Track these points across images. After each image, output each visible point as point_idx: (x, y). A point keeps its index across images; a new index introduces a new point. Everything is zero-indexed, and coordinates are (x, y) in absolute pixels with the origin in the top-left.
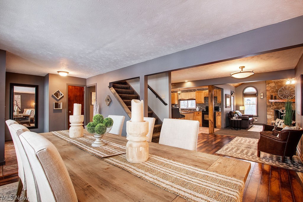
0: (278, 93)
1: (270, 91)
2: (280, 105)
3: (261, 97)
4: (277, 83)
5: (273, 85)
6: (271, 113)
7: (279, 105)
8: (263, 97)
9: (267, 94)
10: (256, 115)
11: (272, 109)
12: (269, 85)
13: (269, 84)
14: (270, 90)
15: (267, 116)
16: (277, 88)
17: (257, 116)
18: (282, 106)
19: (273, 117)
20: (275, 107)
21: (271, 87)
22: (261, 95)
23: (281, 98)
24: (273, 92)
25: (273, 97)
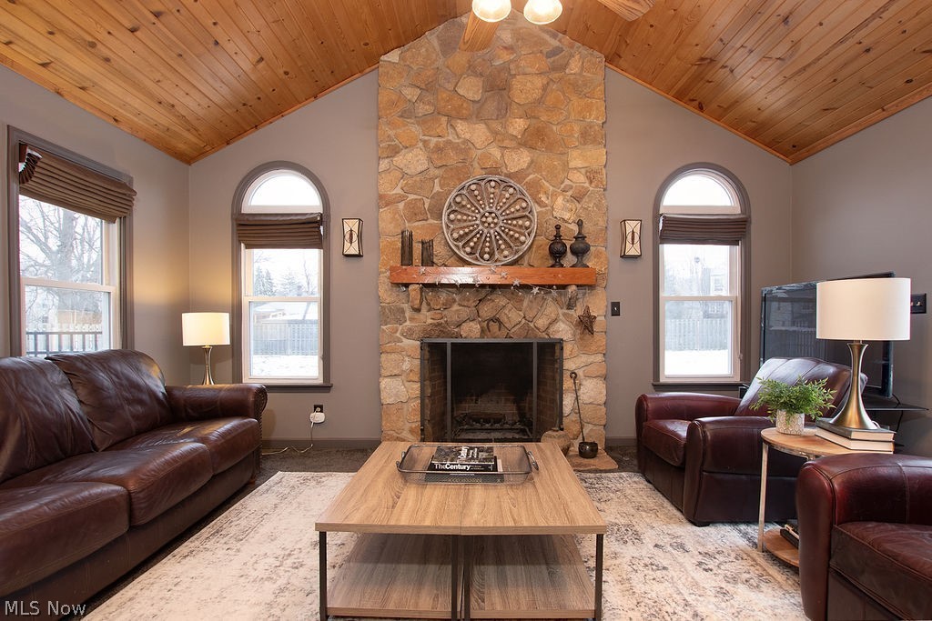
0: (444, 218)
1: (401, 205)
2: (455, 307)
3: (347, 244)
4: (439, 149)
5: (414, 160)
6: (406, 366)
7: (447, 306)
8: (355, 244)
9: (382, 225)
10: (320, 381)
11: (409, 334)
12: (398, 160)
13: (395, 151)
14: (401, 198)
15: (384, 383)
16: (437, 188)
17: (324, 388)
18: (465, 313)
19: (415, 388)
20: (427, 318)
21: (404, 175)
22: (347, 229)
23: (462, 254)
24: (415, 213)
25: (417, 248)
